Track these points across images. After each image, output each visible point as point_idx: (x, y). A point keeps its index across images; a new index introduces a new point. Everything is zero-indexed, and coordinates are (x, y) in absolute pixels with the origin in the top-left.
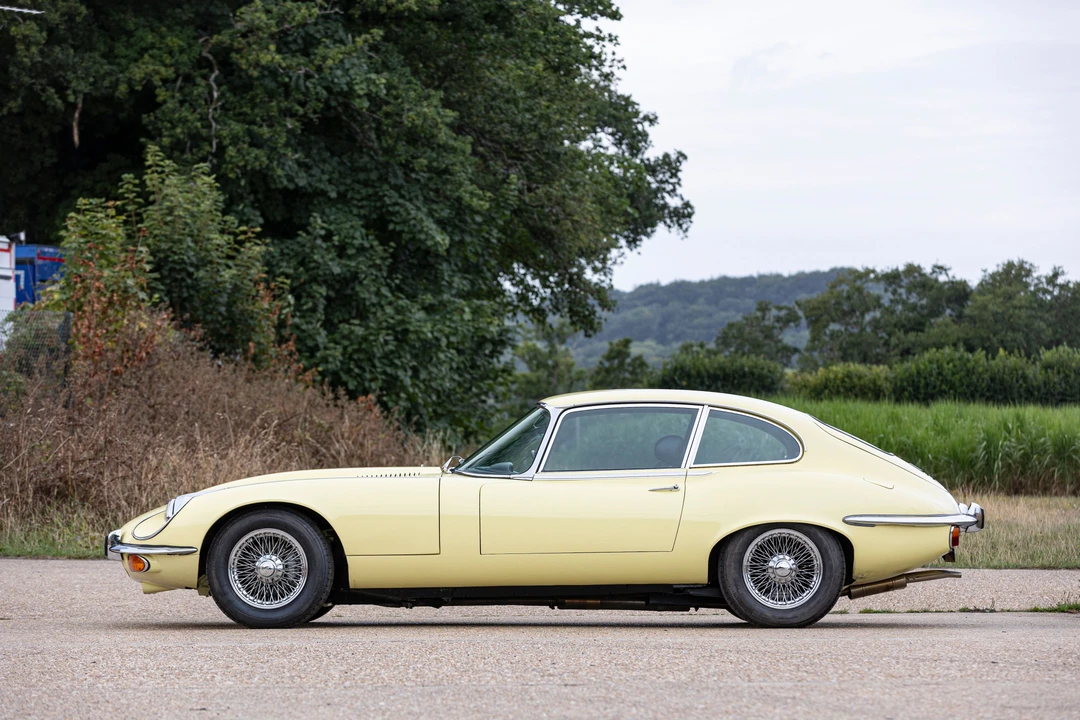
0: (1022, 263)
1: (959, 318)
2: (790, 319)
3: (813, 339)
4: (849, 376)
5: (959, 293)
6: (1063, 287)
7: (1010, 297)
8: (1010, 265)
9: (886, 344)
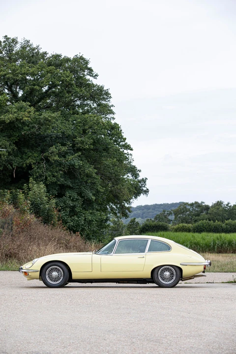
0: (221, 201)
1: (207, 213)
2: (170, 214)
3: (175, 218)
4: (183, 226)
5: (207, 208)
6: (230, 206)
7: (218, 209)
8: (218, 202)
9: (191, 219)
